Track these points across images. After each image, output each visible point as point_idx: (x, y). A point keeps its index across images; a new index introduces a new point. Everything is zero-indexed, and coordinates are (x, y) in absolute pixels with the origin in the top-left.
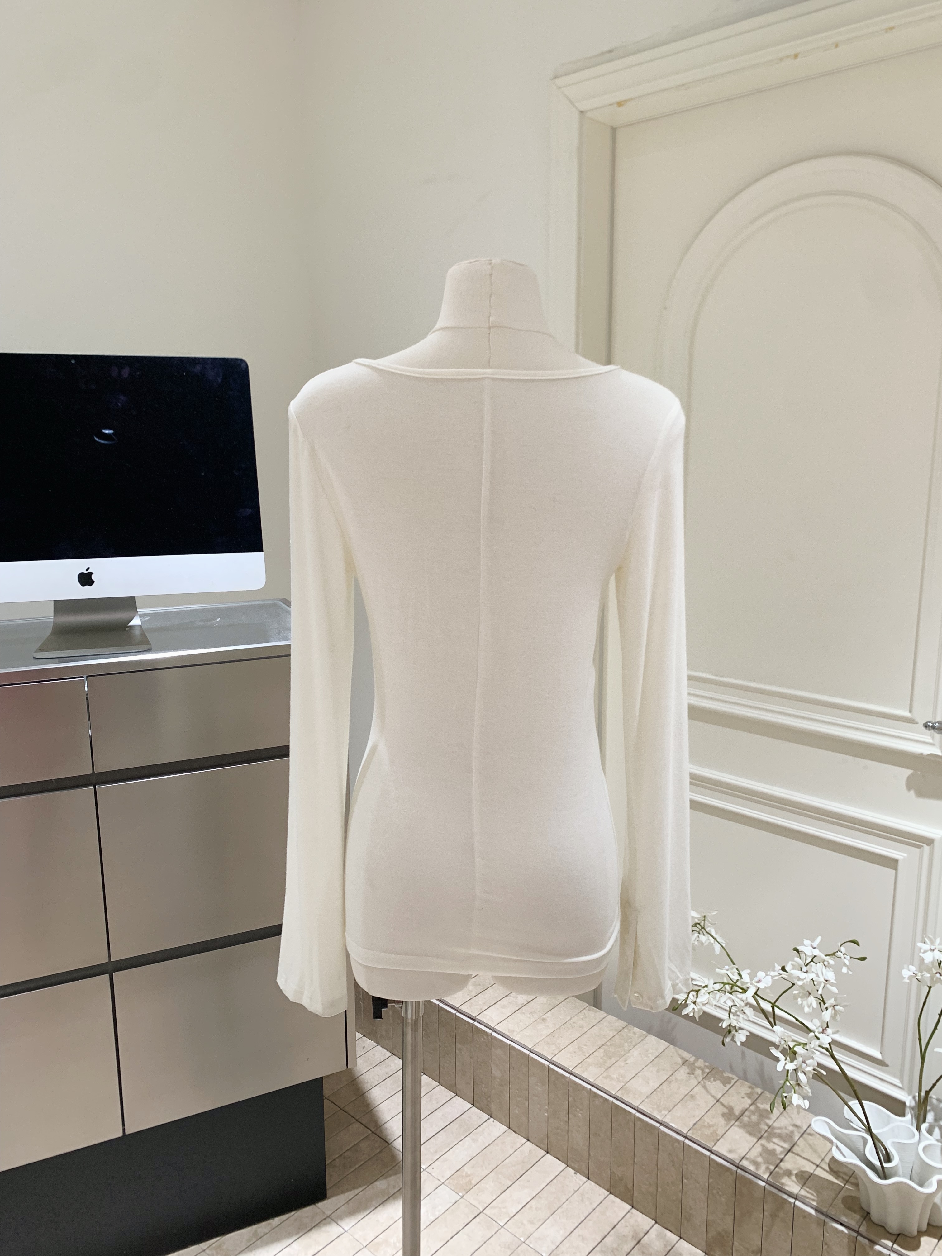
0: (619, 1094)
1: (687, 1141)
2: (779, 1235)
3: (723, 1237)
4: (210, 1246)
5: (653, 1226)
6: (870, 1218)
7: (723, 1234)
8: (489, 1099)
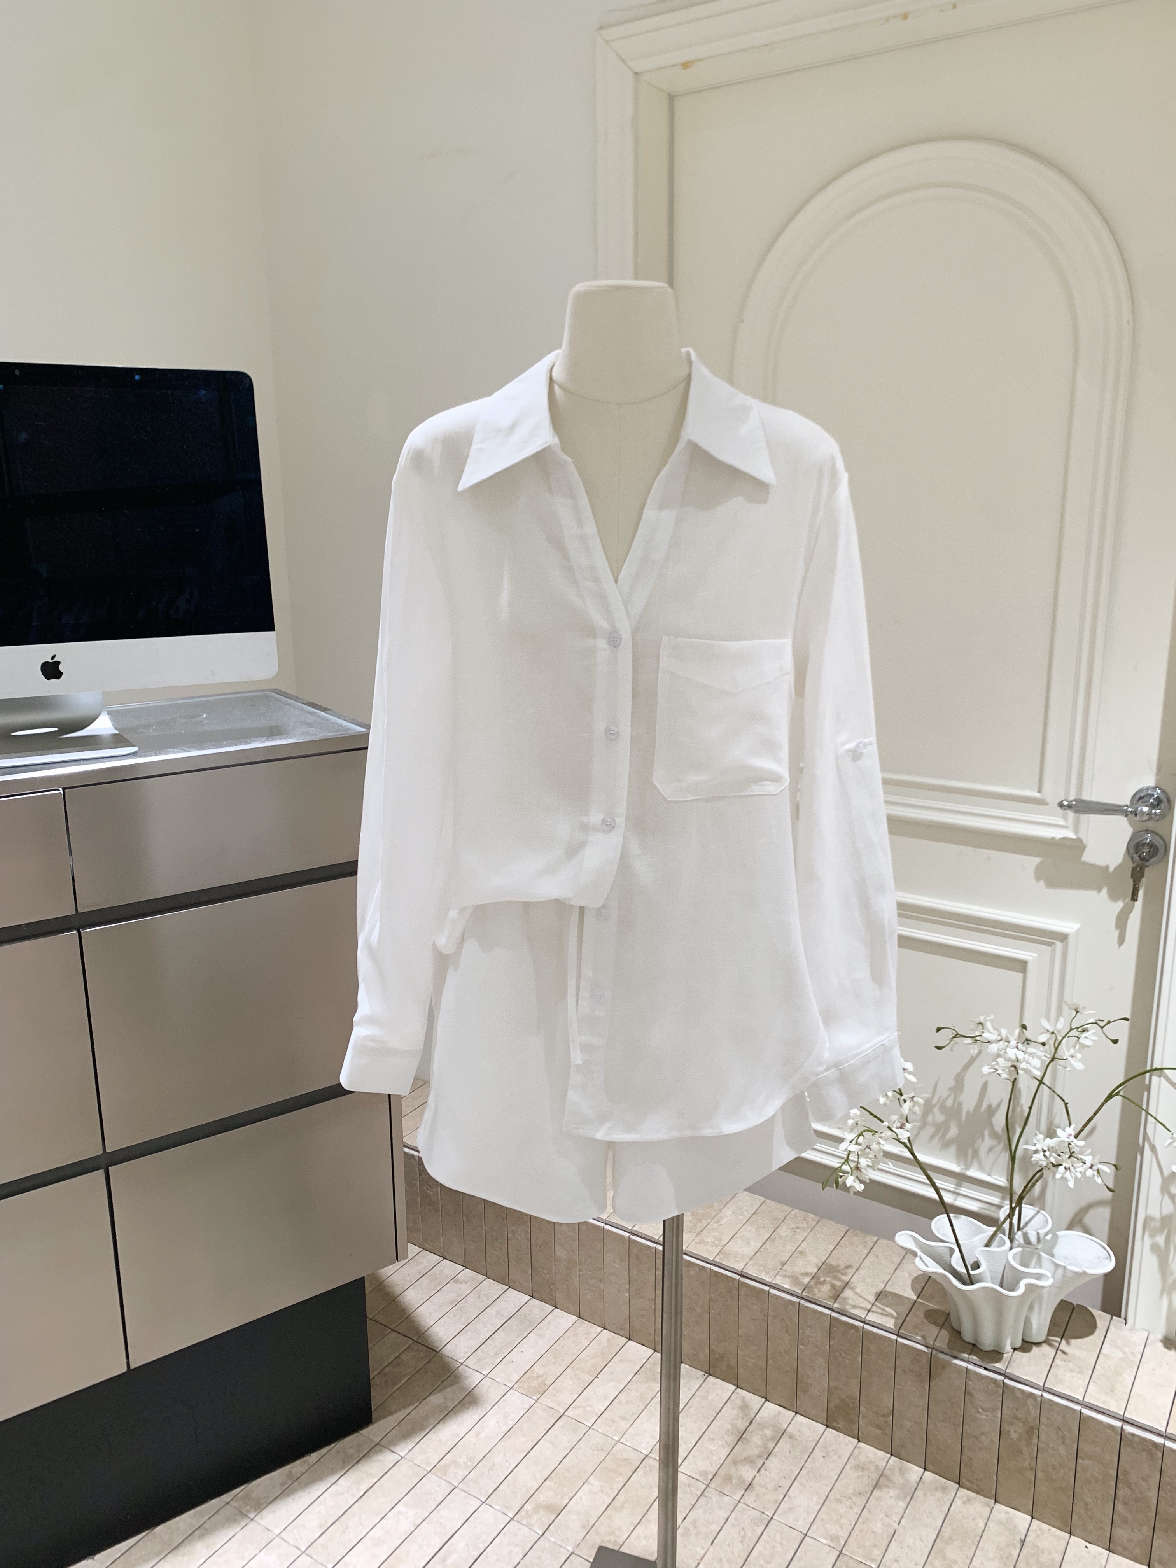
0: (717, 1260)
1: (802, 1302)
2: (914, 1391)
3: (848, 1403)
4: (234, 1498)
5: (763, 1405)
7: (847, 1400)
8: (553, 1287)
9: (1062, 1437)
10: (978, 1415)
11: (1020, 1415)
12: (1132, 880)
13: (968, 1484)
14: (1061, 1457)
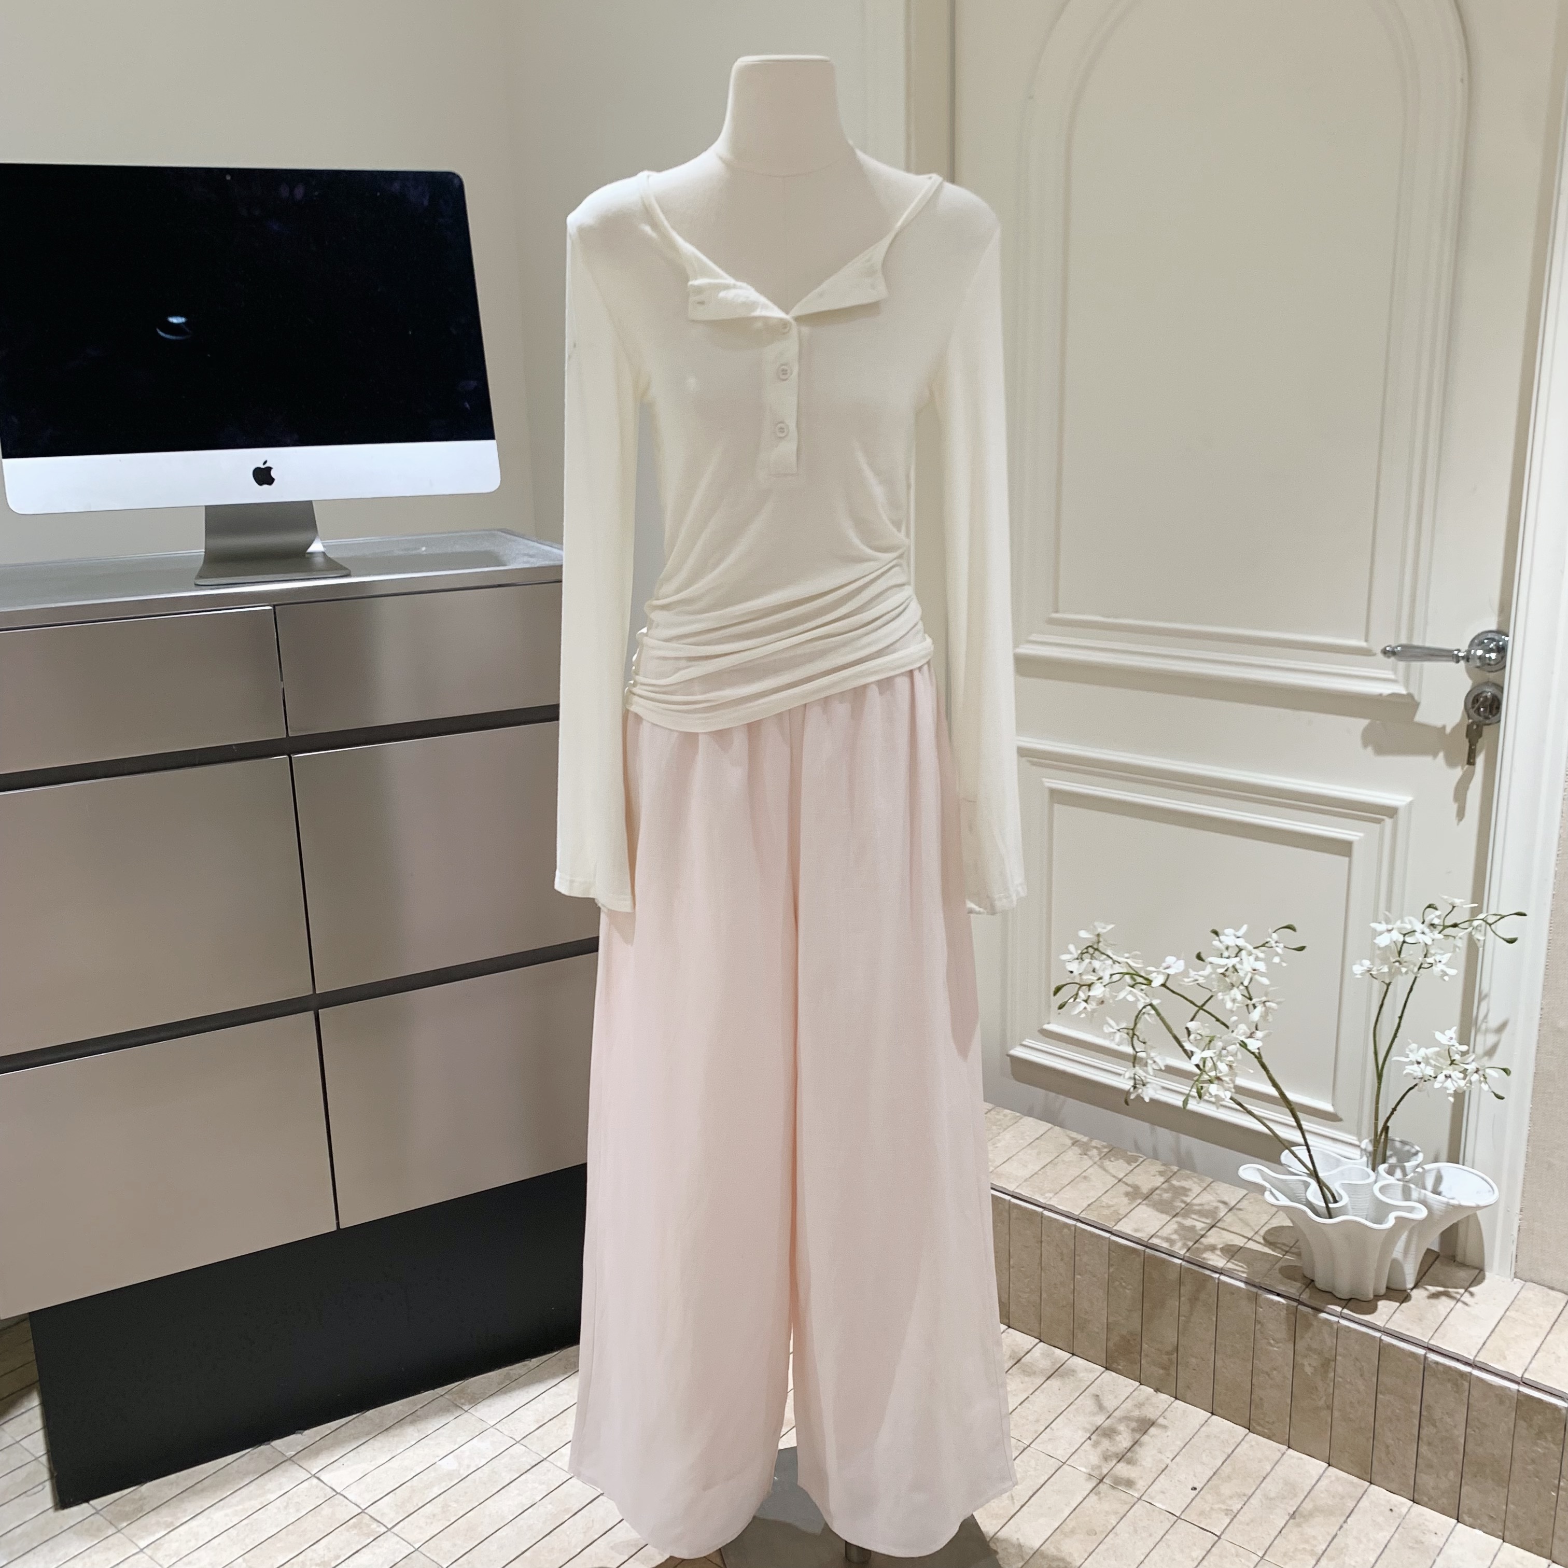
1: (1079, 1224)
2: (1201, 1323)
3: (1129, 1340)
4: (448, 1391)
5: (1036, 1345)
6: (1314, 1285)
7: (1128, 1337)
9: (1360, 1369)
10: (1271, 1348)
11: (1315, 1345)
12: (1467, 741)
13: (1259, 1428)
14: (1359, 1392)
